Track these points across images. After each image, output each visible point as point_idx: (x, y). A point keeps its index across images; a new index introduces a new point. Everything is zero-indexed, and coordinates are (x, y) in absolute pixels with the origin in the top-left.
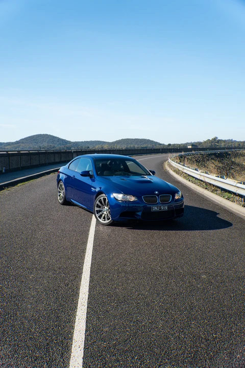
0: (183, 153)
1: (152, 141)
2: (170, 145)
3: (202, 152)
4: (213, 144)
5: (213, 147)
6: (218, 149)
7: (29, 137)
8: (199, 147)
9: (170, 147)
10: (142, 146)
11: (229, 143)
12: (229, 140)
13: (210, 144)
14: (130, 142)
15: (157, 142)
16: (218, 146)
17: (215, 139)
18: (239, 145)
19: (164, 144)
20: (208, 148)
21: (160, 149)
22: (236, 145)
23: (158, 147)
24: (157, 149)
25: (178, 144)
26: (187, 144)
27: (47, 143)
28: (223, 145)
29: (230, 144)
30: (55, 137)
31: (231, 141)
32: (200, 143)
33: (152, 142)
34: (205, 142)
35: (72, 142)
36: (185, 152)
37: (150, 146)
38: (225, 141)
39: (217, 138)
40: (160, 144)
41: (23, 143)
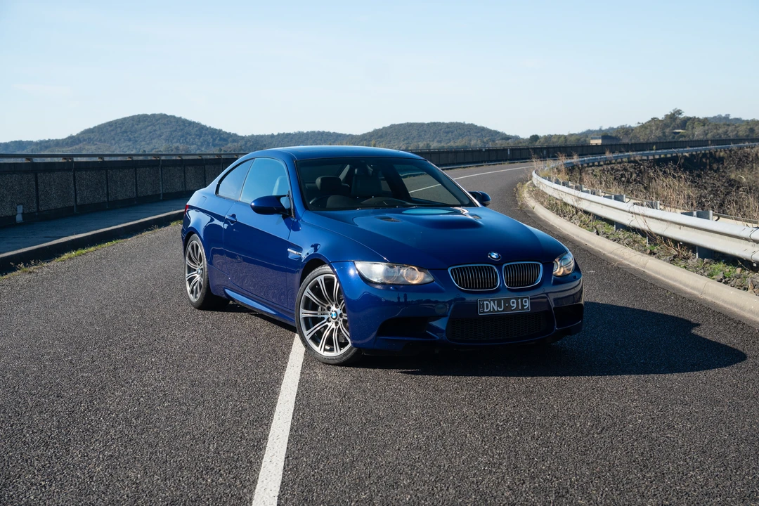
0: (576, 159)
1: (483, 129)
2: (535, 138)
3: (637, 156)
4: (667, 131)
5: (670, 139)
6: (683, 145)
7: (110, 124)
8: (626, 141)
9: (537, 144)
10: (452, 144)
11: (717, 127)
12: (719, 118)
13: (658, 133)
14: (415, 133)
15: (496, 133)
16: (683, 136)
17: (673, 117)
18: (752, 130)
19: (516, 138)
20: (654, 144)
21: (505, 150)
22: (742, 132)
23: (499, 144)
24: (497, 151)
25: (560, 137)
26: (589, 134)
27: (166, 140)
28: (698, 133)
29: (720, 131)
30: (191, 124)
31: (725, 121)
32: (627, 131)
33: (482, 131)
34: (644, 127)
35: (242, 138)
36: (581, 155)
37: (475, 143)
38: (704, 122)
39: (679, 112)
40: (508, 138)
41: (90, 141)
